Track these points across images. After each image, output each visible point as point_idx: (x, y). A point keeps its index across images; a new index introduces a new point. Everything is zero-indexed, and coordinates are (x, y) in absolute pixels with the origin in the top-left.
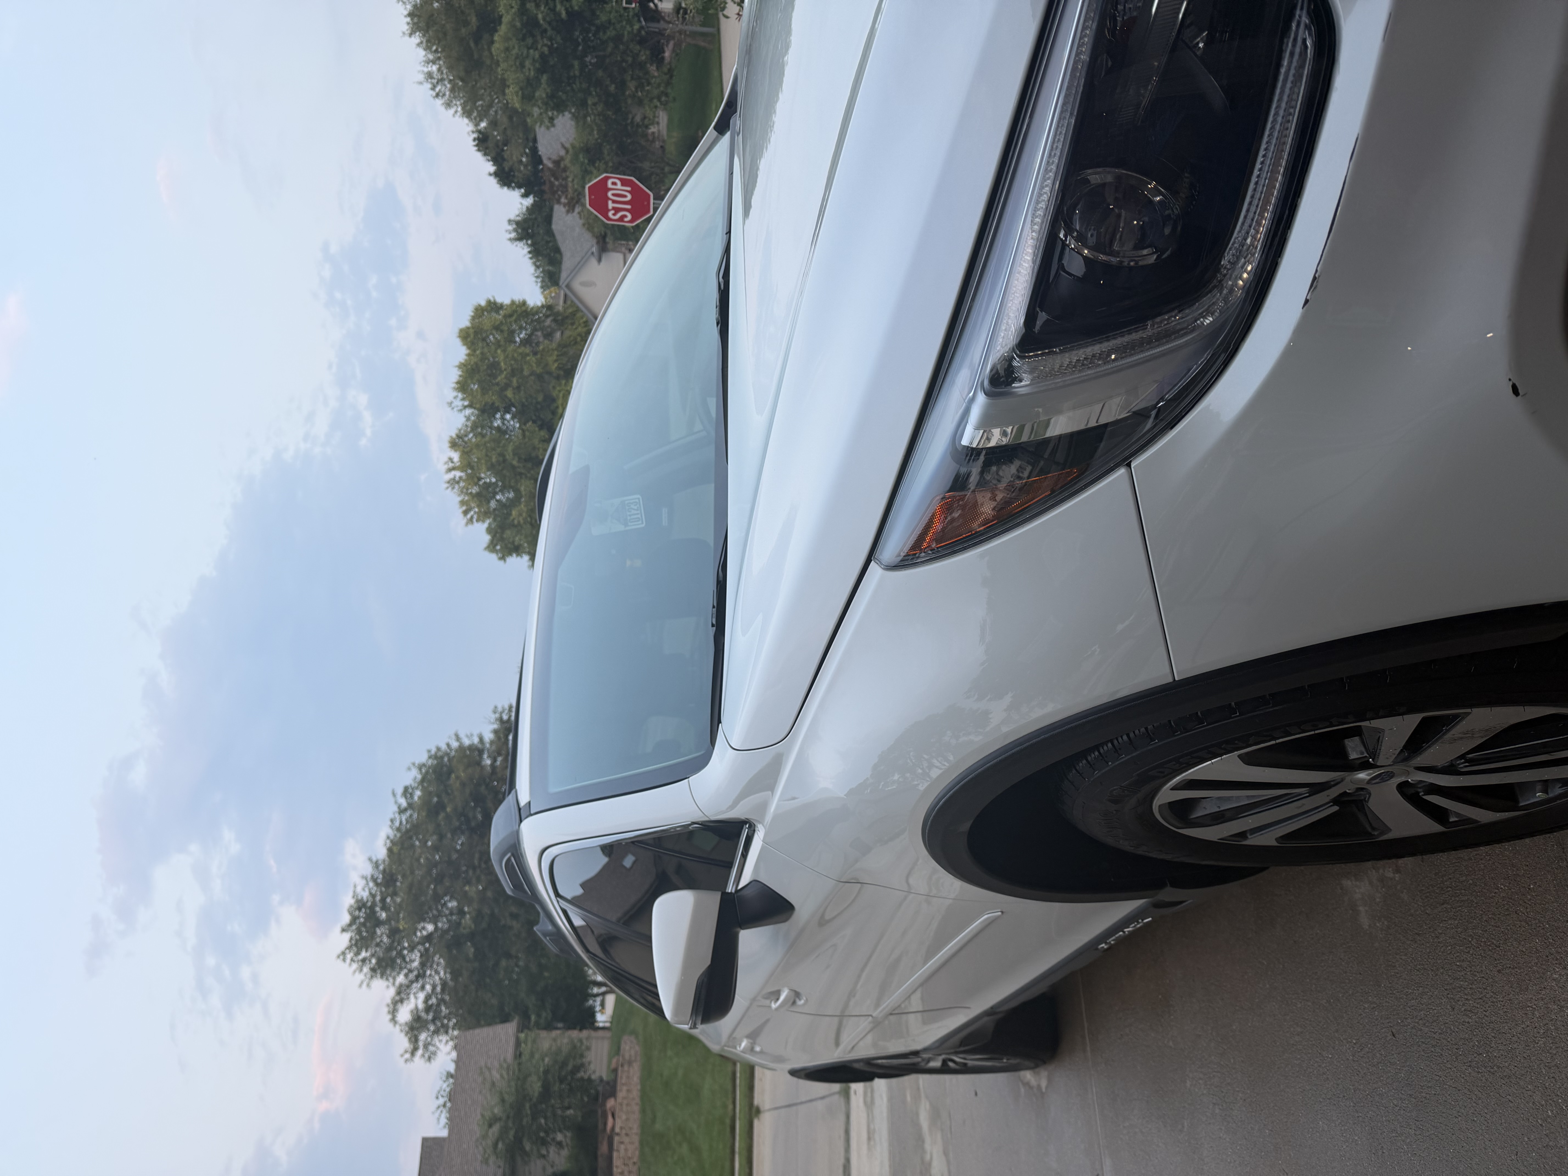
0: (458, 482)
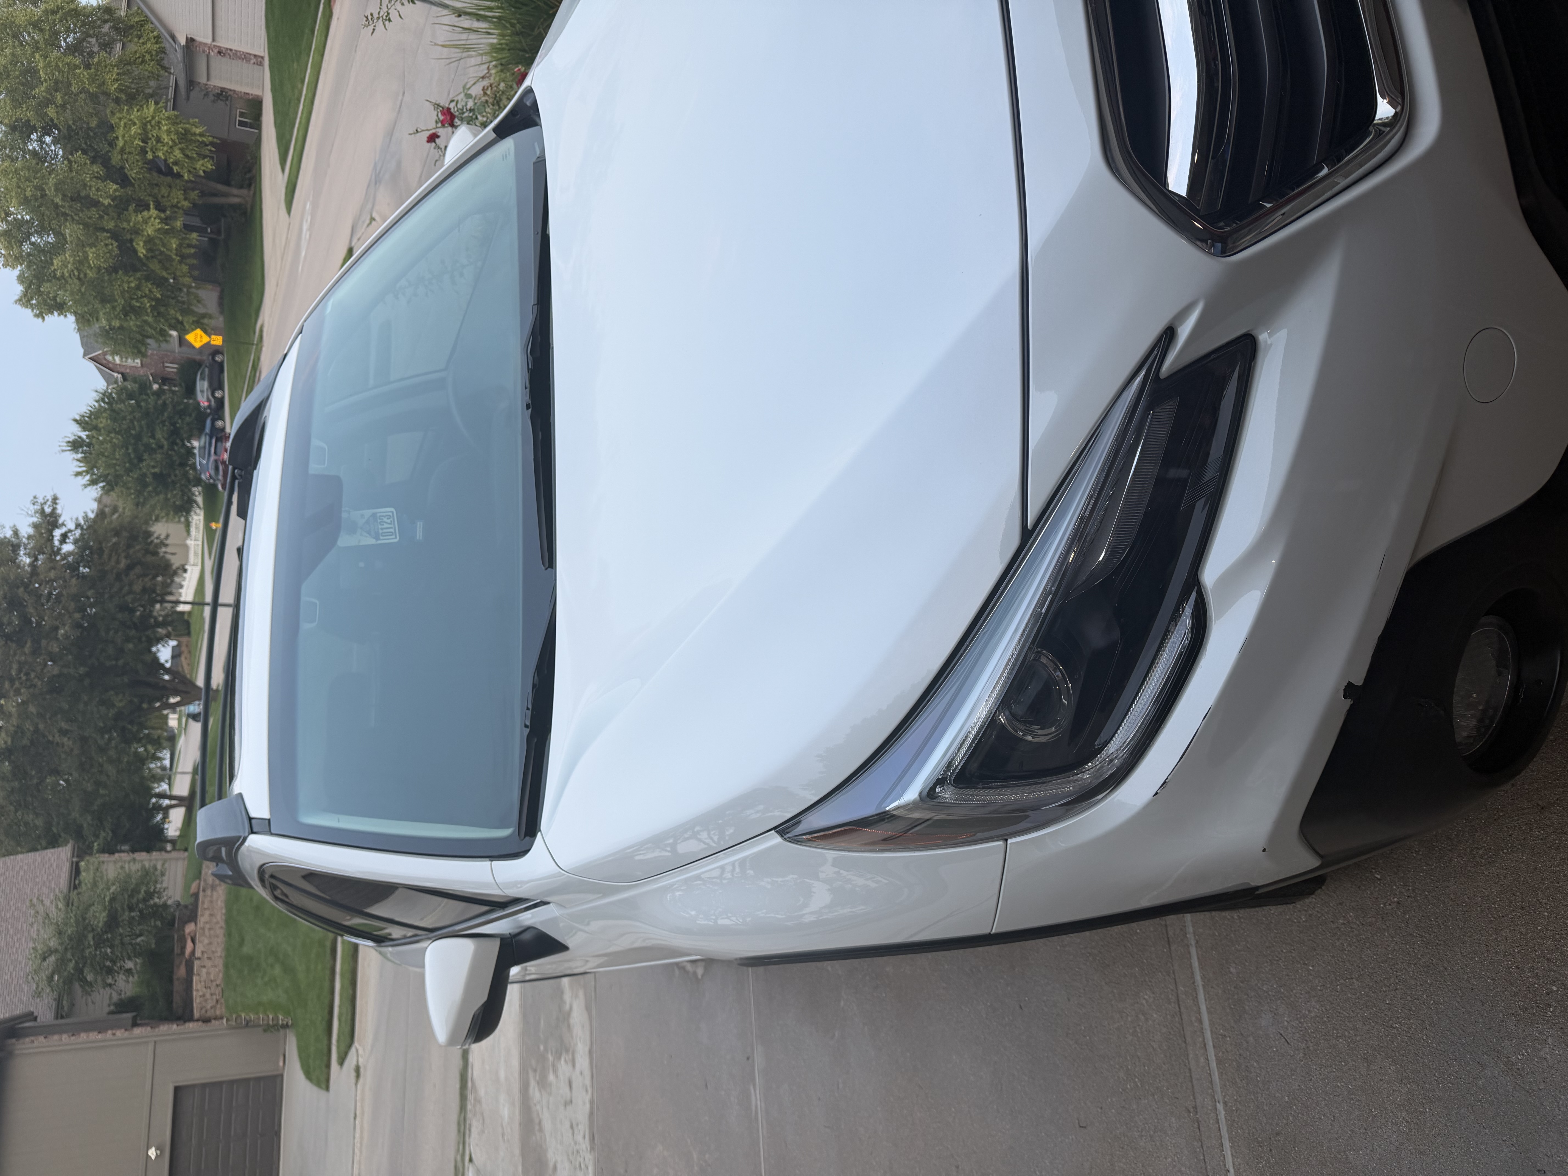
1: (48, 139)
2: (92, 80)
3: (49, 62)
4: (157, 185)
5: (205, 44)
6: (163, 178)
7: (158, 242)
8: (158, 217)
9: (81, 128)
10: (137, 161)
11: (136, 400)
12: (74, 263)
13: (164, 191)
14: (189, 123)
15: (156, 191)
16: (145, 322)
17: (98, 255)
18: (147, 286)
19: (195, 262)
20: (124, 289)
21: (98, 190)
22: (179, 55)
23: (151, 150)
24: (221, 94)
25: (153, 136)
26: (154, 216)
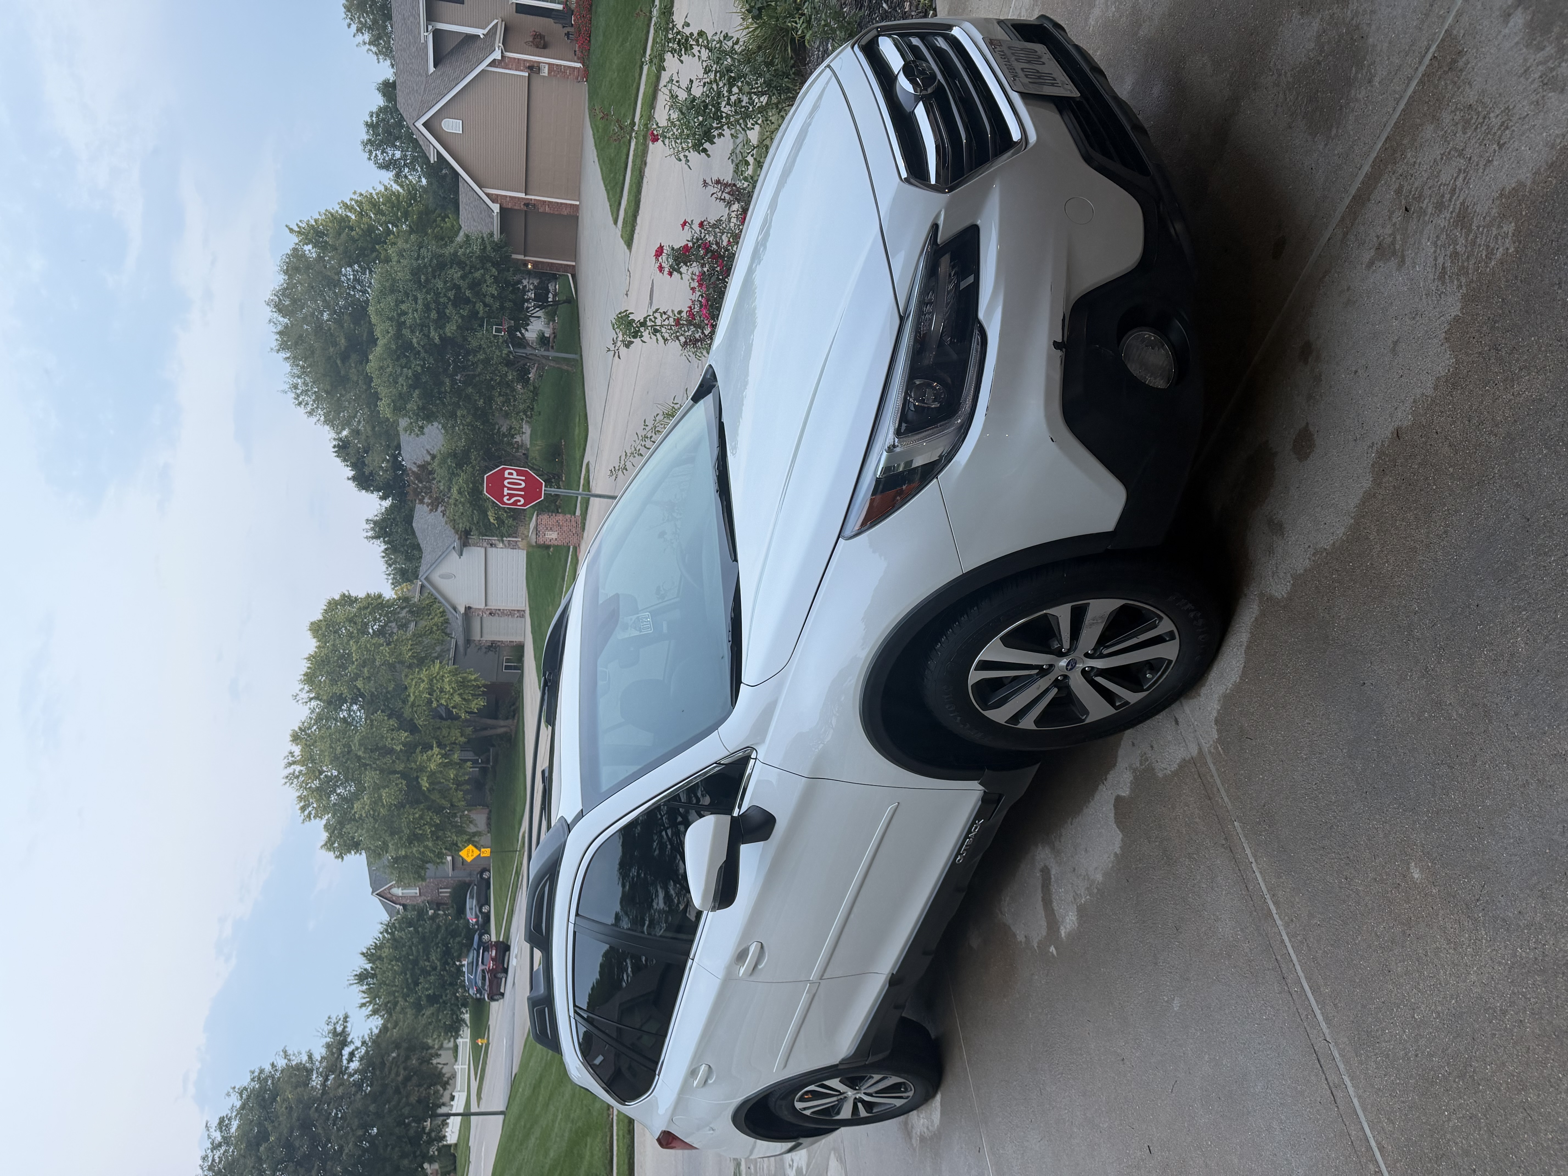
0: (297, 777)
1: (355, 707)
2: (392, 653)
3: (360, 645)
4: (439, 728)
5: (480, 609)
6: (444, 722)
7: (438, 775)
8: (439, 753)
9: (381, 693)
10: (425, 711)
11: (414, 928)
12: (370, 804)
13: (445, 732)
14: (466, 673)
15: (438, 733)
16: (426, 847)
17: (390, 794)
18: (428, 815)
19: (468, 787)
20: (409, 819)
21: (392, 739)
22: (460, 622)
23: (436, 699)
24: (492, 646)
25: (438, 688)
26: (437, 753)
